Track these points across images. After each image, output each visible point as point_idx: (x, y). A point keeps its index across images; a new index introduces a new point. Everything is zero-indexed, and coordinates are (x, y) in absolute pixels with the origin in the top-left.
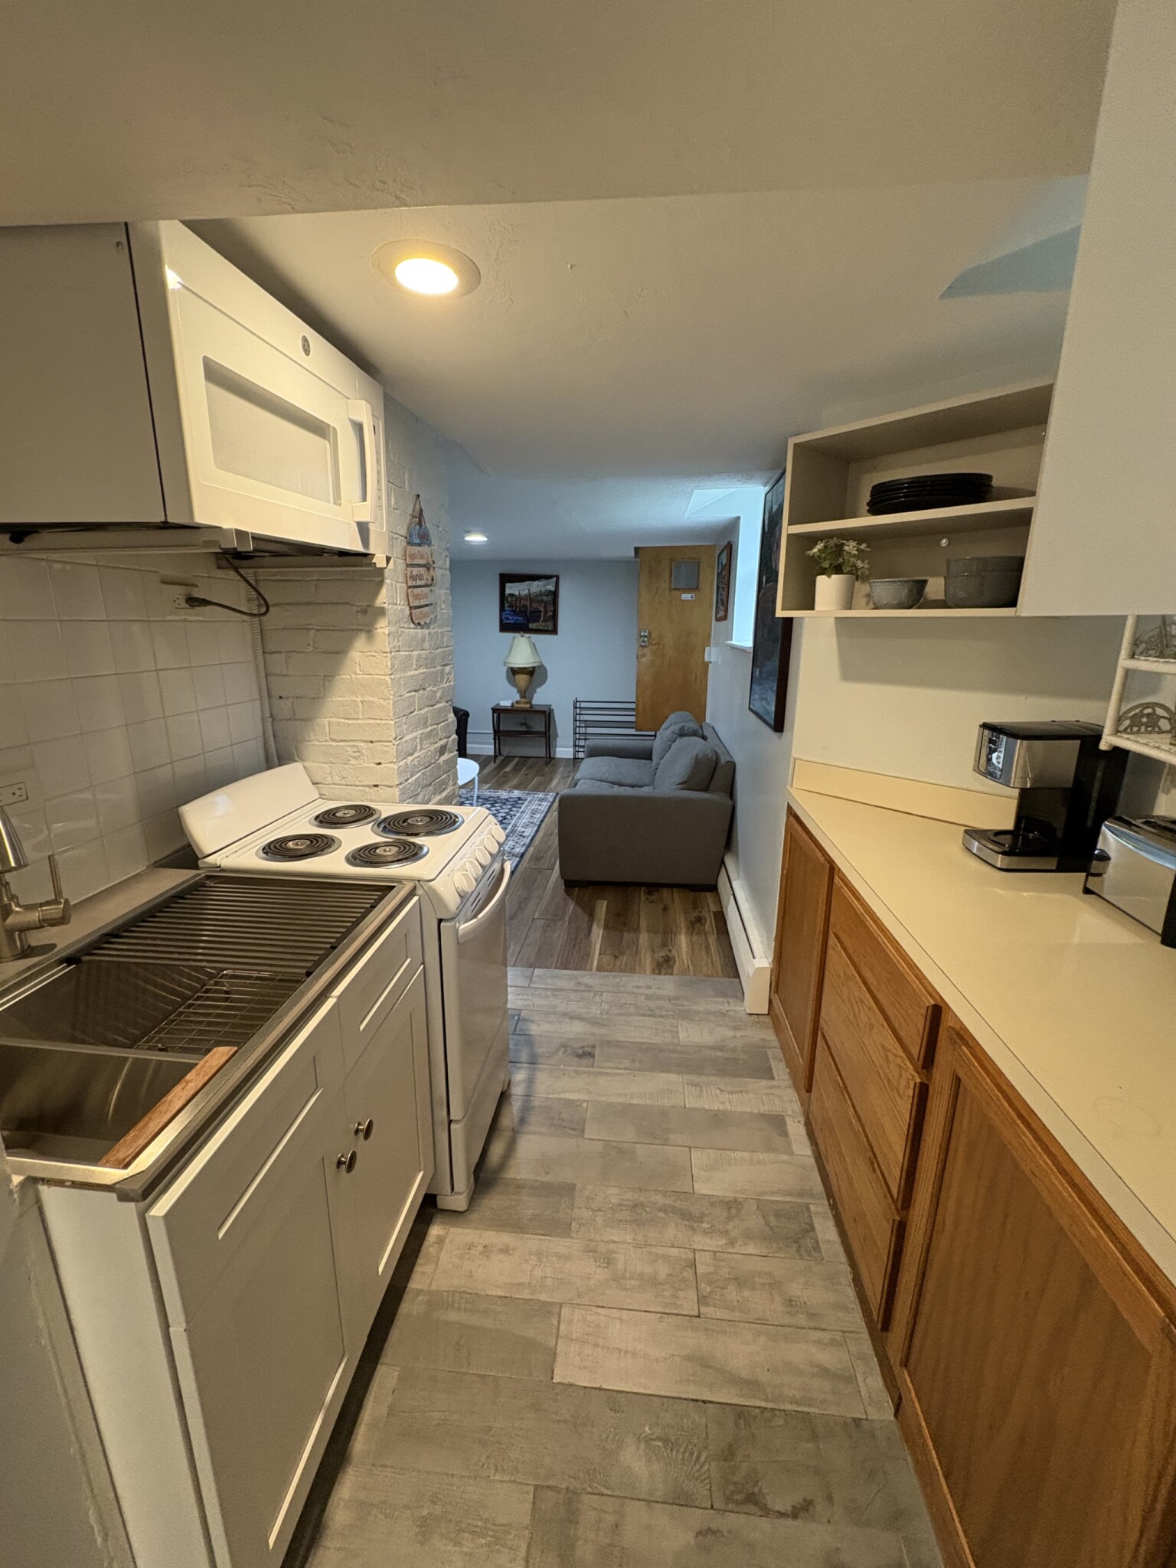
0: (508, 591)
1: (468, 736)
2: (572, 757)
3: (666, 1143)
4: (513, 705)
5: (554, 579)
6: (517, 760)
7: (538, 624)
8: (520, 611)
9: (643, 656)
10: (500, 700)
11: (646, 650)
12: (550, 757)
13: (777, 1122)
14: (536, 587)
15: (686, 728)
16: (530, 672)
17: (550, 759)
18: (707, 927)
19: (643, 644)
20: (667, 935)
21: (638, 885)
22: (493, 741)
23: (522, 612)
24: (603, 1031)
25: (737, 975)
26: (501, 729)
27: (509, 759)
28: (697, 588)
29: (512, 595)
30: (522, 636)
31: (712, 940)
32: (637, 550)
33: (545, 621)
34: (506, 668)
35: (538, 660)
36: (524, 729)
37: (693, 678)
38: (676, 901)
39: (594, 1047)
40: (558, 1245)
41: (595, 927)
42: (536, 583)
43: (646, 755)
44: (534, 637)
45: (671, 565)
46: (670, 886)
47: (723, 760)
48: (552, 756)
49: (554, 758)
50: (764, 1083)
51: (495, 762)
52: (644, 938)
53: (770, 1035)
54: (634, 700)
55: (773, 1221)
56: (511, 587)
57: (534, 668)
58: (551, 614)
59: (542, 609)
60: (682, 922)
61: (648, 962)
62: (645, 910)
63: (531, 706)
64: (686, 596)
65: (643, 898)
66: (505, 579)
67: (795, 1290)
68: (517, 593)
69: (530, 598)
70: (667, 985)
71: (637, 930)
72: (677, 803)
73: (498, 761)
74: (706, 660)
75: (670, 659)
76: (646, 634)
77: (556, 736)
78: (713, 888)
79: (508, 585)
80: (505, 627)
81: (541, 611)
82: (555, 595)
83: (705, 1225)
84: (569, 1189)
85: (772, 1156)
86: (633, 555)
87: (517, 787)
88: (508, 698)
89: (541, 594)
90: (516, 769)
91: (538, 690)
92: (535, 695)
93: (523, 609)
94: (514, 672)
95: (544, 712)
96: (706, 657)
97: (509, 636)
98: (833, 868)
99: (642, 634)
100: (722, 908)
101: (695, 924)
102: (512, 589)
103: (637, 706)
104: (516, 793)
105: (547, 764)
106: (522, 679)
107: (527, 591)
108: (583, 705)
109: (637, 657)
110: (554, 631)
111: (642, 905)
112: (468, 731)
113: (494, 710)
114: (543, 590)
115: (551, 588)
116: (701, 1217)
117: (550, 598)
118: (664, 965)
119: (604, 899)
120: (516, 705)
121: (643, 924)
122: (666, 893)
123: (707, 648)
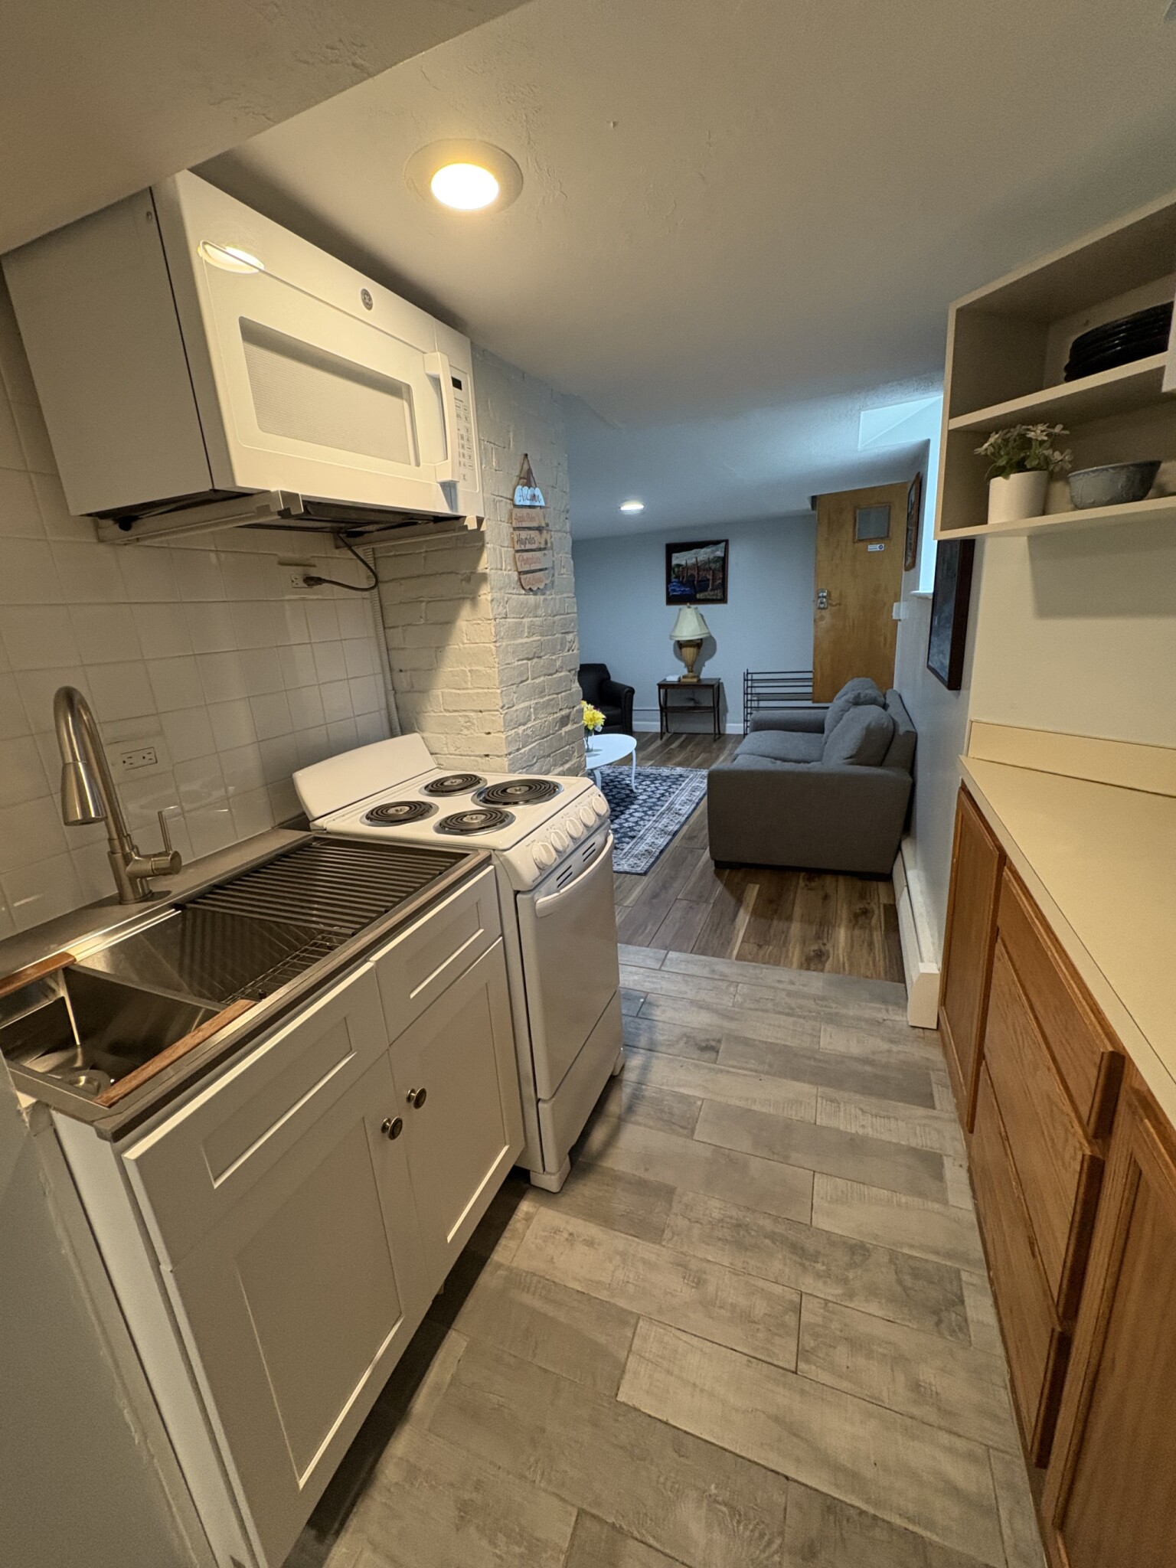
0: (674, 562)
1: (634, 713)
2: (742, 733)
3: (785, 1160)
4: (679, 680)
5: (723, 544)
6: (684, 736)
7: (706, 593)
8: (688, 581)
9: (822, 618)
10: (668, 675)
11: (824, 612)
12: (719, 733)
13: (932, 1162)
14: (703, 555)
15: (862, 696)
16: (697, 644)
17: (719, 736)
18: (874, 921)
19: (822, 606)
20: (823, 926)
21: (797, 870)
22: (659, 718)
23: (690, 582)
24: (733, 1025)
25: (902, 979)
26: (668, 705)
27: (677, 735)
28: (886, 536)
29: (678, 566)
30: (689, 607)
31: (878, 937)
32: (814, 499)
33: (712, 590)
34: (673, 642)
35: (706, 631)
36: (691, 704)
37: (882, 639)
38: (840, 890)
39: (719, 1041)
40: (645, 1250)
41: (742, 912)
42: (703, 550)
43: (818, 728)
44: (703, 608)
45: (855, 513)
46: (836, 873)
47: (902, 729)
48: (722, 732)
49: (724, 734)
50: (921, 1111)
51: (661, 739)
52: (796, 928)
53: (935, 1055)
54: (811, 669)
55: (908, 1281)
56: (677, 558)
57: (701, 639)
58: (720, 581)
59: (710, 577)
60: (844, 913)
61: (796, 953)
62: (801, 898)
63: (699, 680)
64: (874, 548)
65: (802, 883)
66: (672, 549)
67: (927, 1373)
68: (683, 563)
69: (697, 566)
70: (815, 982)
71: (789, 918)
72: (844, 779)
73: (665, 738)
74: (895, 617)
75: (854, 621)
76: (825, 594)
77: (726, 710)
78: (887, 878)
79: (675, 555)
80: (671, 600)
81: (708, 580)
82: (724, 561)
83: (819, 1267)
84: (667, 1193)
85: (917, 1201)
86: (810, 507)
87: (680, 764)
88: (674, 673)
89: (709, 561)
90: (682, 746)
91: (706, 663)
92: (704, 668)
93: (691, 579)
94: (681, 645)
95: (712, 686)
96: (894, 614)
97: (675, 608)
98: (1003, 858)
99: (821, 595)
100: (895, 899)
101: (859, 918)
102: (679, 559)
103: (814, 675)
104: (679, 770)
105: (715, 740)
106: (689, 652)
107: (694, 560)
108: (755, 677)
109: (815, 621)
110: (723, 600)
111: (799, 891)
112: (634, 708)
113: (660, 686)
114: (711, 557)
115: (720, 553)
116: (815, 1257)
117: (718, 565)
118: (815, 960)
119: (755, 883)
120: (683, 680)
121: (798, 911)
122: (829, 880)
123: (895, 604)
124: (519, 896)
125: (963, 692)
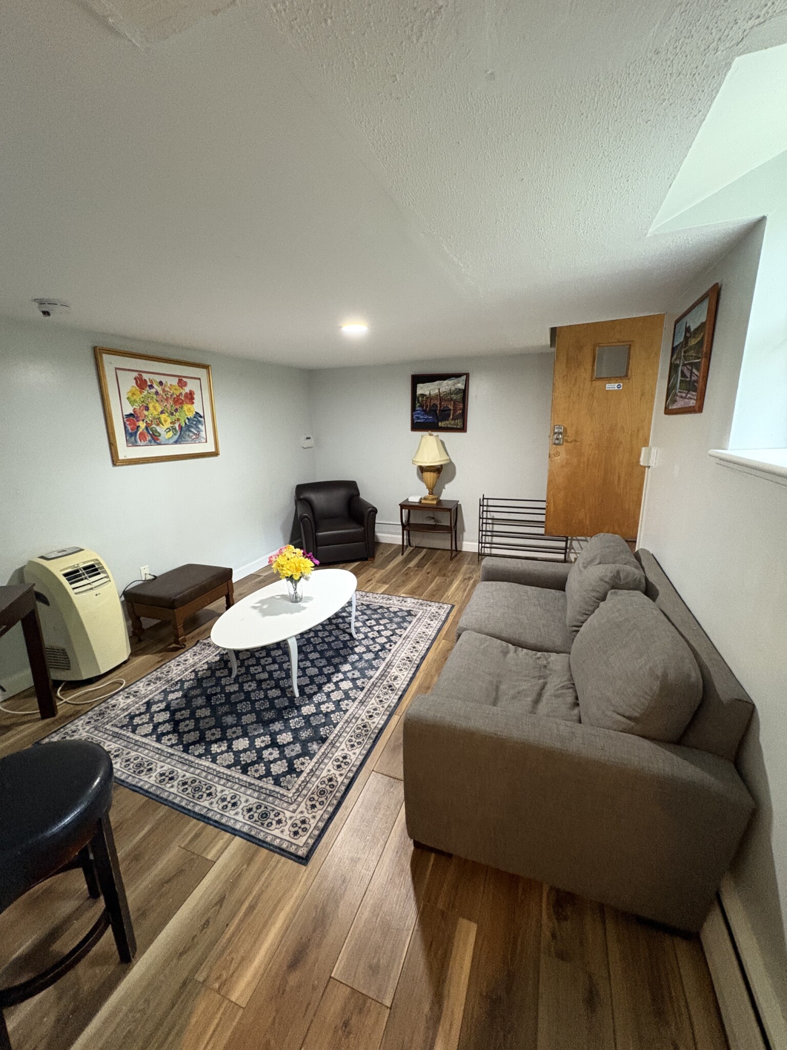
0: (419, 392)
2: (477, 552)
4: (420, 502)
5: (464, 378)
6: (424, 551)
7: (447, 422)
8: (430, 410)
9: (558, 454)
10: (411, 495)
11: (559, 448)
12: (456, 550)
14: (446, 386)
16: (438, 470)
17: (456, 553)
19: (557, 442)
22: (401, 531)
23: (432, 411)
26: (412, 521)
27: (419, 548)
28: (626, 376)
29: (423, 395)
30: (431, 435)
32: (554, 331)
33: (453, 419)
34: (416, 467)
35: (448, 458)
36: (432, 522)
37: (616, 478)
42: (446, 382)
44: (443, 435)
45: (594, 350)
48: (458, 549)
49: (461, 551)
51: (402, 554)
54: (545, 500)
56: (422, 388)
57: (441, 465)
58: (460, 412)
59: (451, 408)
63: (439, 502)
64: (612, 386)
66: (417, 380)
68: (427, 393)
69: (440, 397)
73: (406, 554)
74: (642, 462)
75: (588, 459)
76: (561, 430)
77: (463, 530)
79: (419, 386)
80: (416, 427)
81: (450, 410)
82: (464, 393)
86: (549, 343)
87: (413, 593)
88: (417, 493)
89: (451, 393)
90: (420, 565)
91: (447, 486)
92: (444, 490)
93: (433, 408)
94: (422, 470)
95: (450, 510)
96: (641, 459)
97: (418, 434)
99: (556, 430)
102: (423, 389)
103: (547, 505)
104: (410, 603)
105: (452, 559)
106: (429, 476)
107: (437, 391)
108: (491, 503)
109: (549, 456)
110: (463, 429)
113: (402, 506)
114: (453, 388)
115: (461, 386)
117: (459, 396)
120: (423, 501)
123: (643, 449)
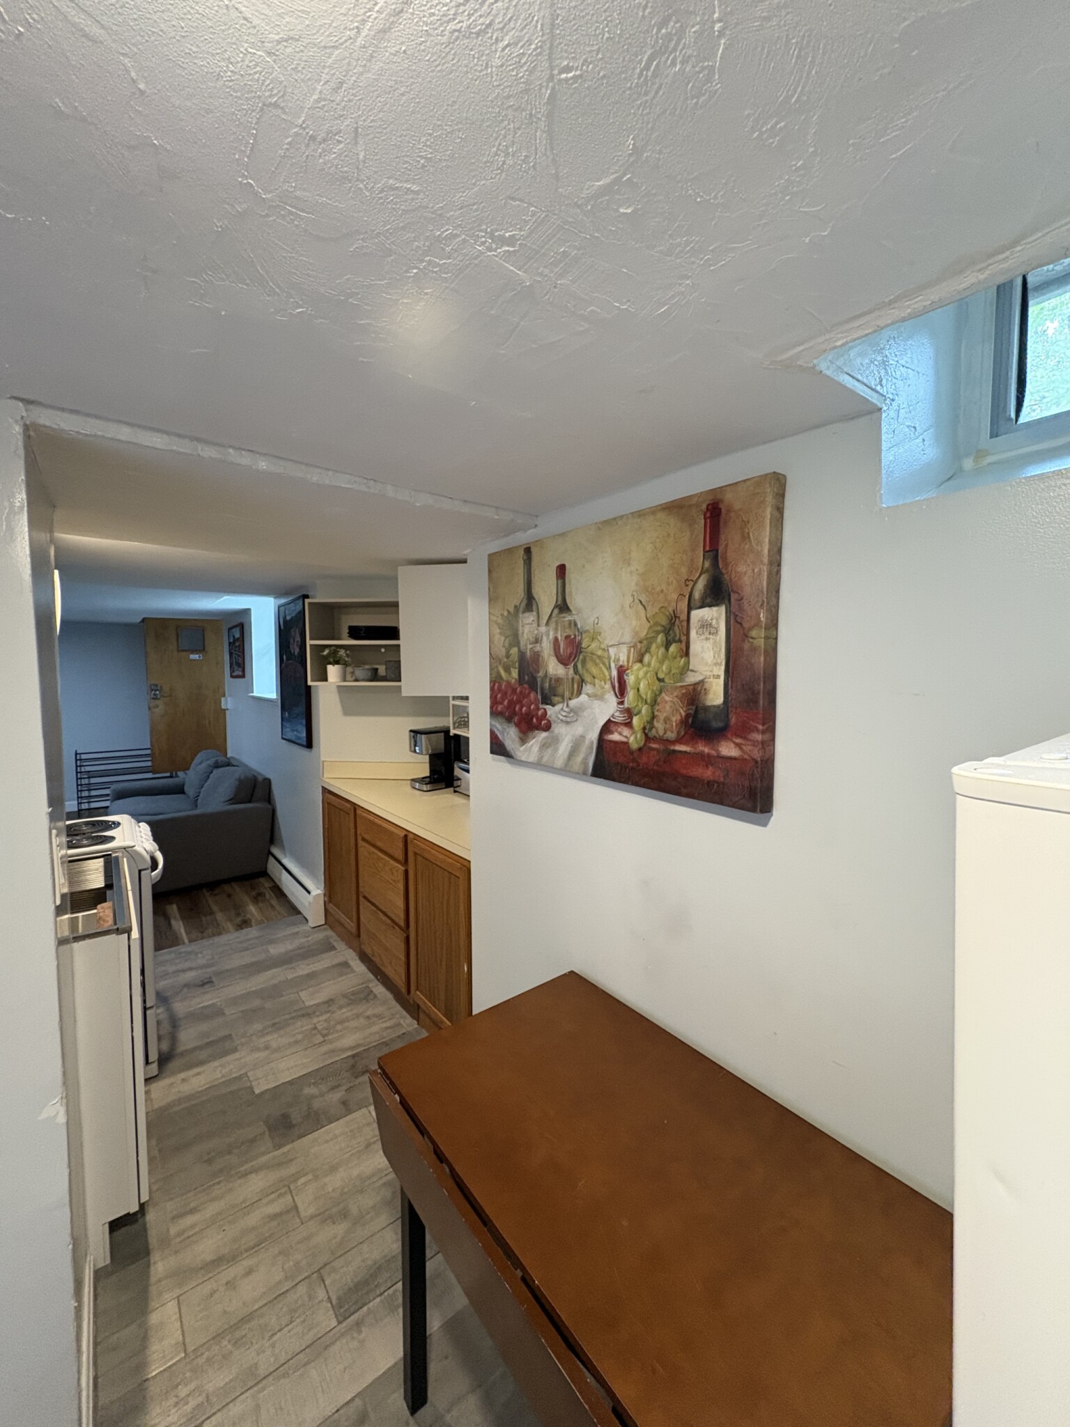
3: (282, 996)
9: (157, 706)
11: (157, 702)
13: (345, 964)
18: (268, 896)
19: (154, 697)
20: (238, 909)
21: (199, 887)
24: (213, 969)
25: (299, 913)
28: (204, 649)
31: (274, 902)
32: (145, 620)
37: (207, 721)
38: (236, 888)
39: (210, 978)
40: (237, 1055)
41: (173, 922)
43: (179, 790)
45: (177, 632)
46: (228, 881)
47: (260, 778)
50: (333, 953)
52: (220, 916)
53: (330, 933)
54: (148, 747)
55: (353, 997)
60: (246, 898)
61: (231, 928)
62: (211, 901)
64: (193, 657)
65: (207, 894)
67: (369, 1013)
70: (252, 933)
71: (212, 913)
74: (223, 707)
75: (183, 708)
76: (157, 688)
78: (264, 874)
83: (317, 1014)
84: (229, 1037)
85: (344, 977)
86: (139, 622)
96: (222, 705)
98: (355, 806)
99: (153, 688)
100: (273, 881)
101: (258, 898)
103: (152, 750)
108: (83, 757)
109: (149, 709)
111: (209, 898)
116: (314, 1012)
118: (245, 924)
119: (171, 903)
121: (215, 908)
122: (226, 887)
123: (223, 699)
124: (143, 873)
125: (314, 749)
